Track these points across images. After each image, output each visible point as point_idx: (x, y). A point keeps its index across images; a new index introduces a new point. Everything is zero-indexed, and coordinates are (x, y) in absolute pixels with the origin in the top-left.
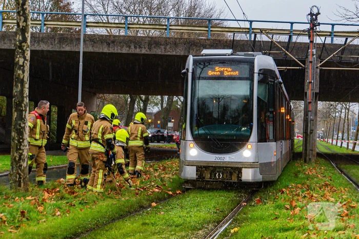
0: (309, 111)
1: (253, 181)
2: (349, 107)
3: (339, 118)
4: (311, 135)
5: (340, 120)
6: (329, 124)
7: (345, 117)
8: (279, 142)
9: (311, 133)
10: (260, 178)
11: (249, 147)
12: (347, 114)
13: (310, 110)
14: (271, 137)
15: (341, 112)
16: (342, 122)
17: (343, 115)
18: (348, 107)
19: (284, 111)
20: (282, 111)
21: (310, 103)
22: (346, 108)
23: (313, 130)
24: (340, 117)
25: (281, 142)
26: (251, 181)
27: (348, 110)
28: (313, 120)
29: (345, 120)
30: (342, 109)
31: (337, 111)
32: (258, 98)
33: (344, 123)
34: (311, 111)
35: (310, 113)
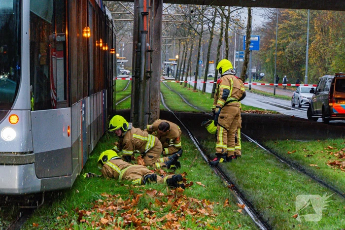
0: (142, 32)
1: (21, 192)
2: (230, 13)
3: (209, 35)
4: (148, 82)
5: (211, 39)
6: (189, 46)
7: (222, 33)
8: (78, 105)
9: (147, 78)
10: (36, 184)
11: (14, 119)
12: (224, 29)
13: (146, 29)
14: (61, 96)
15: (213, 22)
16: (216, 41)
17: (217, 29)
18: (226, 13)
19: (89, 35)
20: (85, 35)
21: (145, 14)
22: (223, 15)
23: (150, 72)
24: (212, 33)
25: (84, 102)
26: (17, 192)
27: (228, 18)
28: (151, 51)
29: (220, 41)
30: (215, 16)
31: (205, 19)
32: (32, 14)
33: (219, 46)
34: (146, 32)
35: (144, 36)
